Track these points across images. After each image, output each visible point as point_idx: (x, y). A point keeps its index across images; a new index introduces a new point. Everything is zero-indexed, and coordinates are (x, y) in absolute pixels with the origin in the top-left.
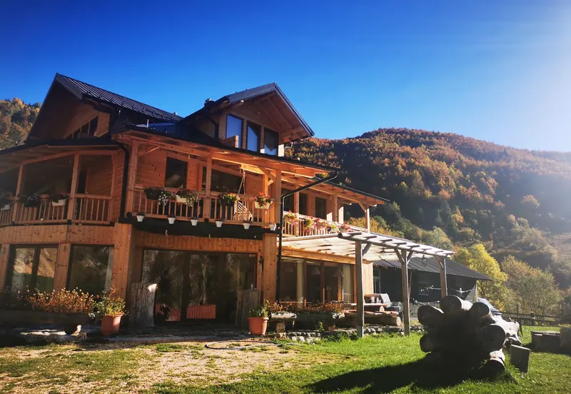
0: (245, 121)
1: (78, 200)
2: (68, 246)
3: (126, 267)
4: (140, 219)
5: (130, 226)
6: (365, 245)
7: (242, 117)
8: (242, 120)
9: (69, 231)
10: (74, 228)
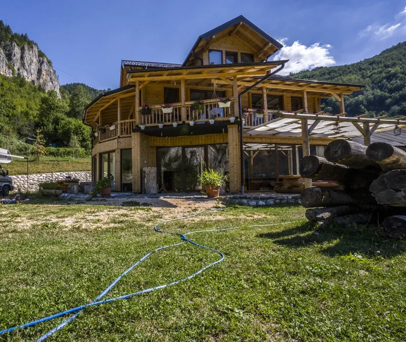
0: (224, 52)
1: (121, 124)
2: (119, 150)
3: (139, 158)
4: (142, 127)
5: (139, 133)
6: (313, 121)
7: (221, 49)
8: (221, 51)
9: (118, 142)
10: (121, 140)
